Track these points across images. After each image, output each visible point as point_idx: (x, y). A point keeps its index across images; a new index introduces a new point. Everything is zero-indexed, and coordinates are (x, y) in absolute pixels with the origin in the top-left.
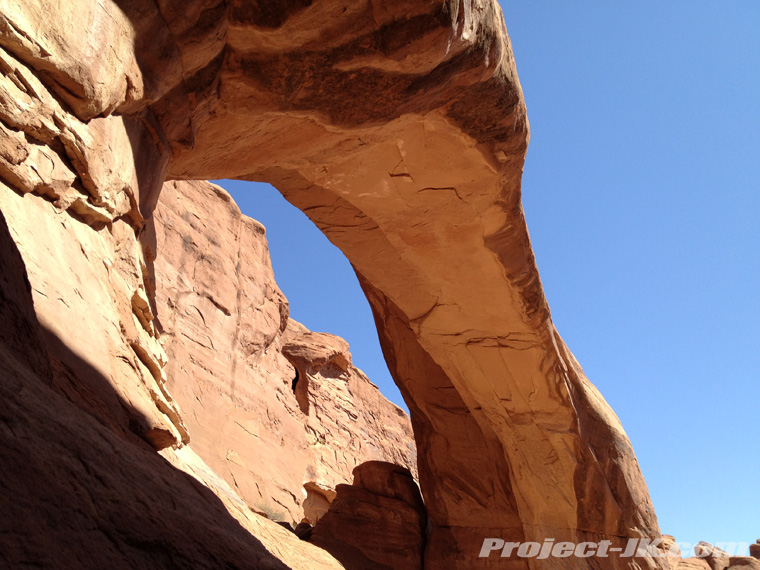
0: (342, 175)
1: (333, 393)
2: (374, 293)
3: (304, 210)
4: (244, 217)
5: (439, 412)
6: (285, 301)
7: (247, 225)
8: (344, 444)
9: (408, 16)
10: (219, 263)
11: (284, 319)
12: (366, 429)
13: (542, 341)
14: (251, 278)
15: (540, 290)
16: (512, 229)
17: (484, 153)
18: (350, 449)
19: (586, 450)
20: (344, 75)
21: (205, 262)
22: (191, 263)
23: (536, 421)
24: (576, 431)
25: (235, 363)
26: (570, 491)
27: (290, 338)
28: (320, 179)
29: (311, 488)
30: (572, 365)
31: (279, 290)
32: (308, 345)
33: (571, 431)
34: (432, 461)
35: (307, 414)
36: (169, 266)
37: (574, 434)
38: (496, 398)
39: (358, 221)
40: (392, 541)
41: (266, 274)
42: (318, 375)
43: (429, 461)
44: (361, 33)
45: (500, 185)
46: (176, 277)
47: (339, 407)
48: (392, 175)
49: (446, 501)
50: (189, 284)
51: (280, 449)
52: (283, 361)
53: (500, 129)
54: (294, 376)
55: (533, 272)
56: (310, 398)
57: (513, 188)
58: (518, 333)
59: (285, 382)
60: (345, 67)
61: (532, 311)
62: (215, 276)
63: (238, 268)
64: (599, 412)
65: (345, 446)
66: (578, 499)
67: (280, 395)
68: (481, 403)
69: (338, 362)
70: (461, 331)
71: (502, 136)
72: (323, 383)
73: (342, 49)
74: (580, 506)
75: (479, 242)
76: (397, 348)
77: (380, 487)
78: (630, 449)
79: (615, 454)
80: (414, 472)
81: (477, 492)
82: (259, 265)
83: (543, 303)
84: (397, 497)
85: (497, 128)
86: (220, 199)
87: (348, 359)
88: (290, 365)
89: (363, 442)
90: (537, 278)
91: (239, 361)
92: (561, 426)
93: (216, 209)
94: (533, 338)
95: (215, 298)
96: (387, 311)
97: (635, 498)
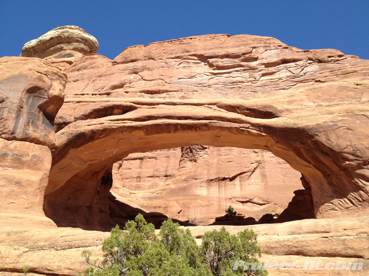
97: (336, 149)
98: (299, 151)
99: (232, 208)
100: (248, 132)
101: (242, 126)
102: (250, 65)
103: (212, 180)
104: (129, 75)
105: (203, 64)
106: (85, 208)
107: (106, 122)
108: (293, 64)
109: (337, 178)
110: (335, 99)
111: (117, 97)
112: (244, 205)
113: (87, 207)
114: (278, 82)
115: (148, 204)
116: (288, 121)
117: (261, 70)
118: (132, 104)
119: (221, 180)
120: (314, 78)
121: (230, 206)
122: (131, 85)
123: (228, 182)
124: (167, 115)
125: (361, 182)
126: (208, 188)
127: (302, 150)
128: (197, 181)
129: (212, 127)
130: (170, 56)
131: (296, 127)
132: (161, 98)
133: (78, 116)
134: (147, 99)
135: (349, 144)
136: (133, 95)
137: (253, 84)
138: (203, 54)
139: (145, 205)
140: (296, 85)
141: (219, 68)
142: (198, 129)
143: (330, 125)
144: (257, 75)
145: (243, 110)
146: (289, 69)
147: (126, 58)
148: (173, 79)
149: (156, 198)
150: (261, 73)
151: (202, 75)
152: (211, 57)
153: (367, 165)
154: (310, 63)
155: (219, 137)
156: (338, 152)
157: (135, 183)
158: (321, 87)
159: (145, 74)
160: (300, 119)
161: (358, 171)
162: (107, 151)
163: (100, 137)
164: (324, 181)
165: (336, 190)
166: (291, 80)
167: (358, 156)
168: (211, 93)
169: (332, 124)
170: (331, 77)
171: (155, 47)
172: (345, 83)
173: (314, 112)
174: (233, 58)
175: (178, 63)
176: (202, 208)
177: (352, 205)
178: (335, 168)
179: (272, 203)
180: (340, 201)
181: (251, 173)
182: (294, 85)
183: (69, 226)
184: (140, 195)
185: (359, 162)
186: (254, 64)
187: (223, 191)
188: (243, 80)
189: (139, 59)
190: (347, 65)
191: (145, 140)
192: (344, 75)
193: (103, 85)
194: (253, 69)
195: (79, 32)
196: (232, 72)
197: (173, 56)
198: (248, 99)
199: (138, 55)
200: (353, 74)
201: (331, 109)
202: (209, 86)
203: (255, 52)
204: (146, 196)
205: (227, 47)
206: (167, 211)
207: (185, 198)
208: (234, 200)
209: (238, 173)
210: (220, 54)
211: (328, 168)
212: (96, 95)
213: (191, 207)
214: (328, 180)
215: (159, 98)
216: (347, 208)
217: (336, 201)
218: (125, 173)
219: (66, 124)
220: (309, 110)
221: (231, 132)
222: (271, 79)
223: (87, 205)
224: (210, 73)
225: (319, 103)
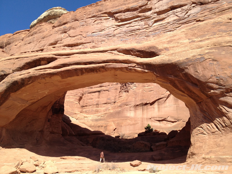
24: (158, 76)
97: (202, 79)
98: (175, 83)
99: (150, 126)
100: (135, 70)
101: (130, 66)
102: (145, 15)
103: (137, 105)
104: (61, 35)
105: (111, 19)
106: (38, 132)
107: (32, 71)
108: (179, 9)
109: (206, 105)
110: (207, 34)
111: (47, 52)
112: (160, 123)
113: (40, 131)
114: (166, 26)
115: (94, 124)
116: (164, 58)
117: (154, 18)
118: (54, 56)
119: (144, 105)
120: (195, 18)
121: (149, 125)
122: (62, 41)
123: (149, 106)
124: (76, 62)
125: (225, 109)
126: (135, 111)
127: (176, 82)
128: (128, 106)
129: (108, 68)
130: (88, 17)
131: (170, 63)
132: (78, 49)
133: (15, 69)
134: (68, 51)
135: (213, 74)
136: (58, 49)
137: (147, 30)
138: (110, 11)
139: (93, 125)
140: (180, 26)
141: (122, 20)
142: (98, 71)
143: (198, 58)
144: (150, 22)
145: (135, 52)
146: (176, 14)
147: (60, 22)
148: (88, 33)
149: (100, 120)
150: (153, 20)
151: (110, 28)
152: (116, 13)
153: (229, 93)
154: (193, 7)
155: (117, 75)
156: (204, 82)
157: (95, 109)
158: (199, 26)
159: (71, 32)
160: (174, 55)
161: (222, 99)
162: (40, 92)
163: (28, 83)
164: (197, 107)
165: (206, 115)
166: (177, 23)
167: (221, 85)
168: (114, 42)
169: (199, 57)
170: (210, 16)
171: (80, 11)
172: (220, 19)
173: (186, 48)
174: (132, 11)
175: (94, 21)
176: (130, 126)
177: (218, 130)
178: (203, 97)
179: (182, 121)
180: (208, 125)
181: (166, 98)
182: (179, 27)
183: (18, 148)
184: (90, 118)
185: (222, 90)
186: (148, 14)
187: (146, 112)
188: (140, 27)
189: (68, 22)
190: (225, 3)
191: (64, 83)
192: (220, 13)
193: (44, 44)
194: (148, 18)
195: (61, 11)
196: (132, 22)
197: (90, 16)
198: (141, 43)
199: (68, 19)
200: (228, 10)
201: (201, 43)
202: (114, 36)
203: (150, 4)
204: (94, 119)
205: (129, 3)
206: (107, 129)
207: (119, 119)
208: (153, 120)
209: (156, 99)
210: (123, 9)
211: (198, 96)
212: (34, 51)
213: (123, 125)
214: (200, 107)
215: (76, 49)
216: (213, 133)
217: (204, 125)
218: (89, 102)
219: (6, 75)
220: (182, 47)
221: (123, 71)
222: (161, 24)
223: (39, 130)
224: (116, 25)
225: (193, 39)
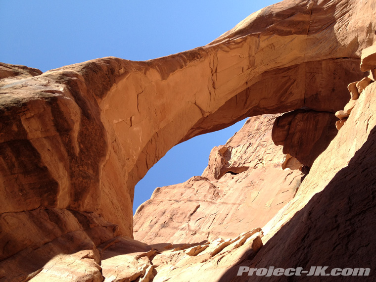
0: (131, 150)
1: (238, 154)
2: (189, 134)
3: (148, 169)
4: (152, 198)
5: (248, 103)
6: (193, 178)
7: (156, 196)
8: (263, 149)
9: (52, 118)
10: (174, 210)
11: (202, 179)
12: (256, 138)
13: (214, 51)
14: (182, 194)
15: (188, 51)
16: (158, 66)
17: (120, 80)
18: (266, 146)
19: (268, 30)
20: (81, 150)
21: (174, 217)
22: (174, 224)
23: (253, 54)
24: (259, 34)
25: (223, 203)
26: (289, 38)
27: (211, 176)
28: (133, 162)
29: (285, 166)
30: (226, 36)
31: (188, 181)
32: (215, 167)
33: (258, 37)
34: (273, 106)
35: (249, 167)
36: (175, 235)
37: (260, 36)
38: (242, 74)
39: (154, 143)
40: (311, 127)
41: (180, 187)
42: (229, 162)
43: (272, 108)
44: (60, 141)
45: (136, 72)
46: (181, 232)
47: (245, 152)
48: (131, 126)
49: (292, 100)
50: (184, 225)
51: (265, 181)
52: (222, 179)
53: (108, 72)
54: (230, 174)
55: (179, 55)
56: (240, 166)
57: (138, 65)
58: (210, 63)
59: (233, 178)
60: (77, 150)
61: (199, 56)
62: (180, 212)
63: (177, 201)
64: (249, 23)
65: (264, 149)
66: (292, 34)
67: (239, 181)
68: (244, 82)
69: (224, 152)
70: (208, 92)
71: (112, 71)
72: (234, 160)
73: (68, 151)
74: (296, 33)
75: (164, 83)
76: (217, 123)
77: (285, 133)
78: (268, 8)
79: (271, 15)
80: (278, 115)
81: (288, 85)
82: (175, 191)
83: (195, 50)
84: (290, 124)
85: (107, 73)
86: (143, 210)
87: (222, 147)
88: (224, 176)
89: (263, 140)
90: (182, 53)
91: (222, 201)
92: (256, 42)
93: (147, 212)
94: (212, 56)
95: (191, 212)
96: (198, 128)
